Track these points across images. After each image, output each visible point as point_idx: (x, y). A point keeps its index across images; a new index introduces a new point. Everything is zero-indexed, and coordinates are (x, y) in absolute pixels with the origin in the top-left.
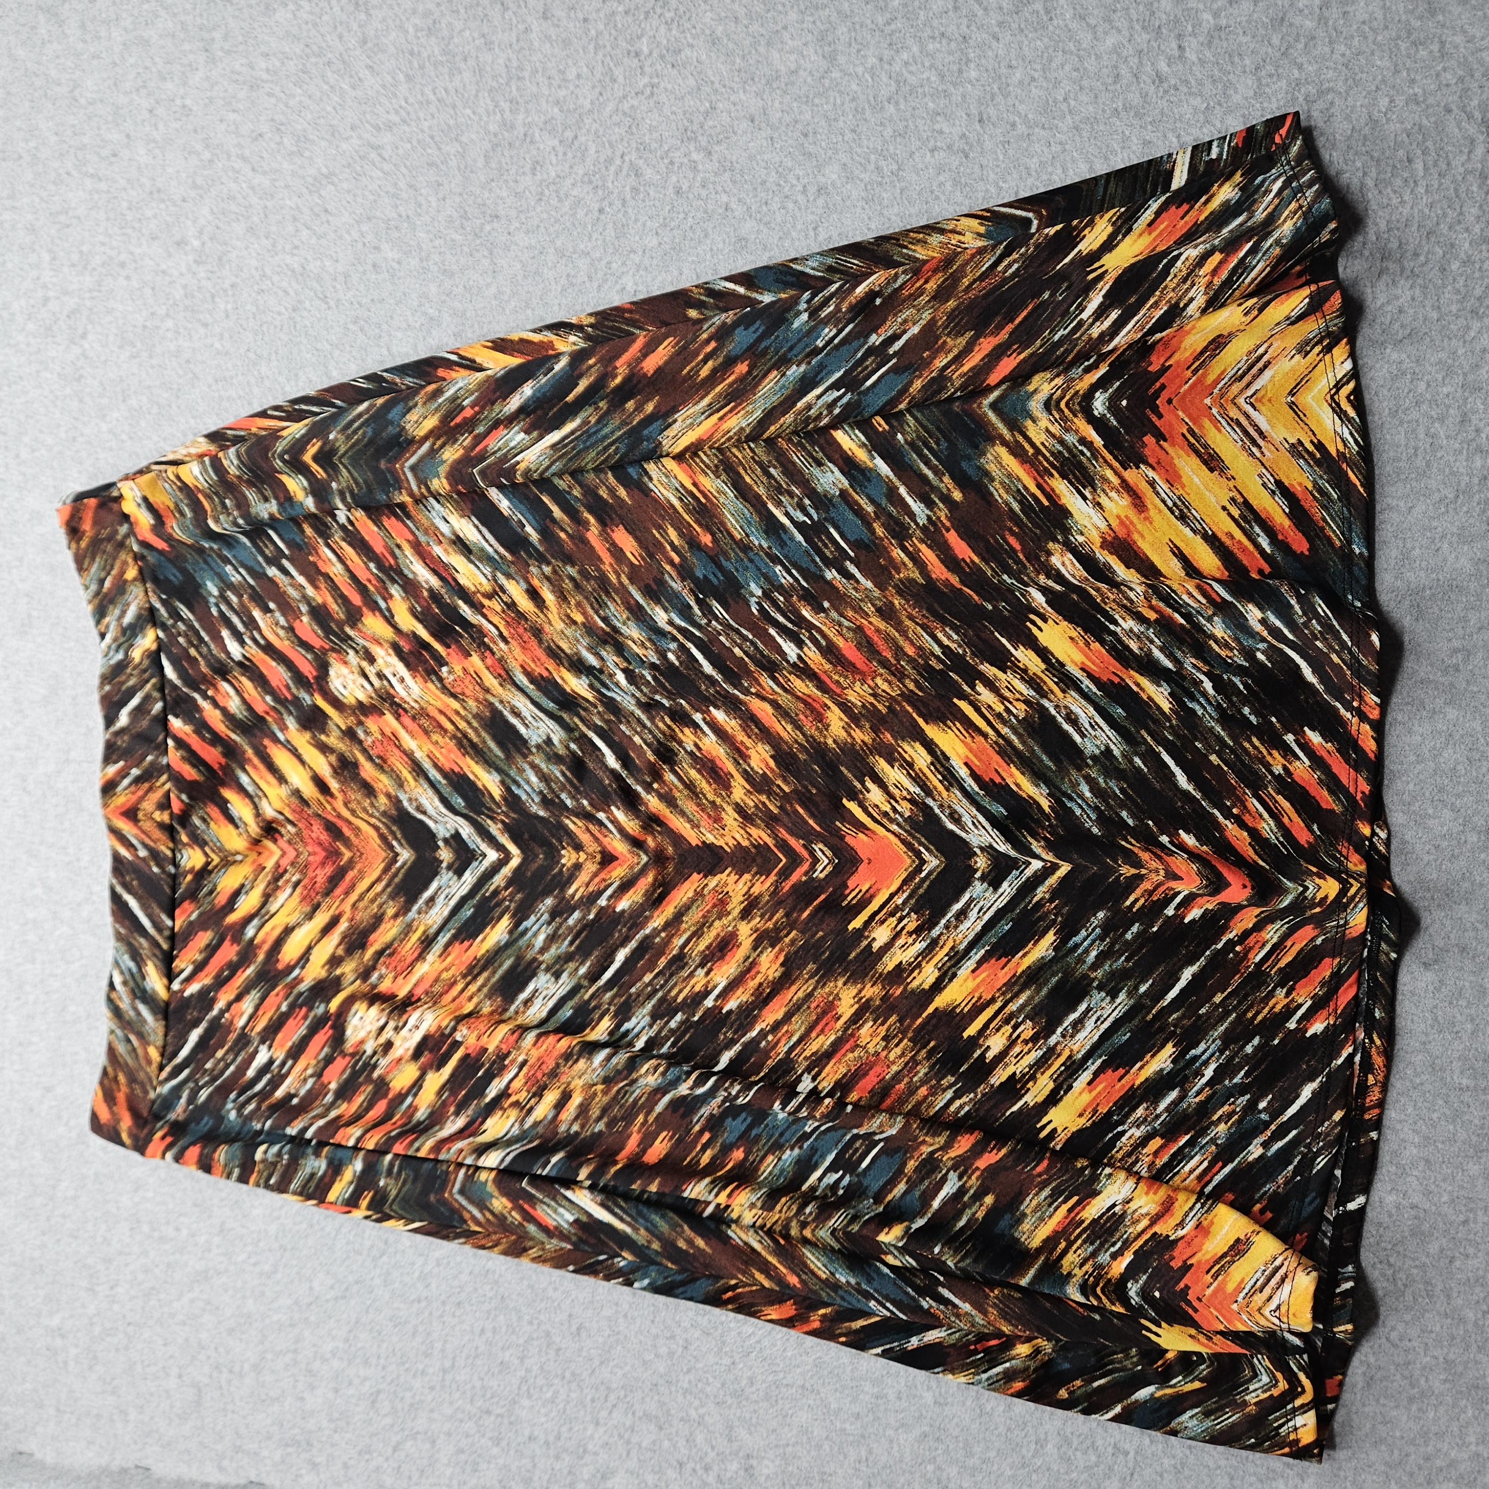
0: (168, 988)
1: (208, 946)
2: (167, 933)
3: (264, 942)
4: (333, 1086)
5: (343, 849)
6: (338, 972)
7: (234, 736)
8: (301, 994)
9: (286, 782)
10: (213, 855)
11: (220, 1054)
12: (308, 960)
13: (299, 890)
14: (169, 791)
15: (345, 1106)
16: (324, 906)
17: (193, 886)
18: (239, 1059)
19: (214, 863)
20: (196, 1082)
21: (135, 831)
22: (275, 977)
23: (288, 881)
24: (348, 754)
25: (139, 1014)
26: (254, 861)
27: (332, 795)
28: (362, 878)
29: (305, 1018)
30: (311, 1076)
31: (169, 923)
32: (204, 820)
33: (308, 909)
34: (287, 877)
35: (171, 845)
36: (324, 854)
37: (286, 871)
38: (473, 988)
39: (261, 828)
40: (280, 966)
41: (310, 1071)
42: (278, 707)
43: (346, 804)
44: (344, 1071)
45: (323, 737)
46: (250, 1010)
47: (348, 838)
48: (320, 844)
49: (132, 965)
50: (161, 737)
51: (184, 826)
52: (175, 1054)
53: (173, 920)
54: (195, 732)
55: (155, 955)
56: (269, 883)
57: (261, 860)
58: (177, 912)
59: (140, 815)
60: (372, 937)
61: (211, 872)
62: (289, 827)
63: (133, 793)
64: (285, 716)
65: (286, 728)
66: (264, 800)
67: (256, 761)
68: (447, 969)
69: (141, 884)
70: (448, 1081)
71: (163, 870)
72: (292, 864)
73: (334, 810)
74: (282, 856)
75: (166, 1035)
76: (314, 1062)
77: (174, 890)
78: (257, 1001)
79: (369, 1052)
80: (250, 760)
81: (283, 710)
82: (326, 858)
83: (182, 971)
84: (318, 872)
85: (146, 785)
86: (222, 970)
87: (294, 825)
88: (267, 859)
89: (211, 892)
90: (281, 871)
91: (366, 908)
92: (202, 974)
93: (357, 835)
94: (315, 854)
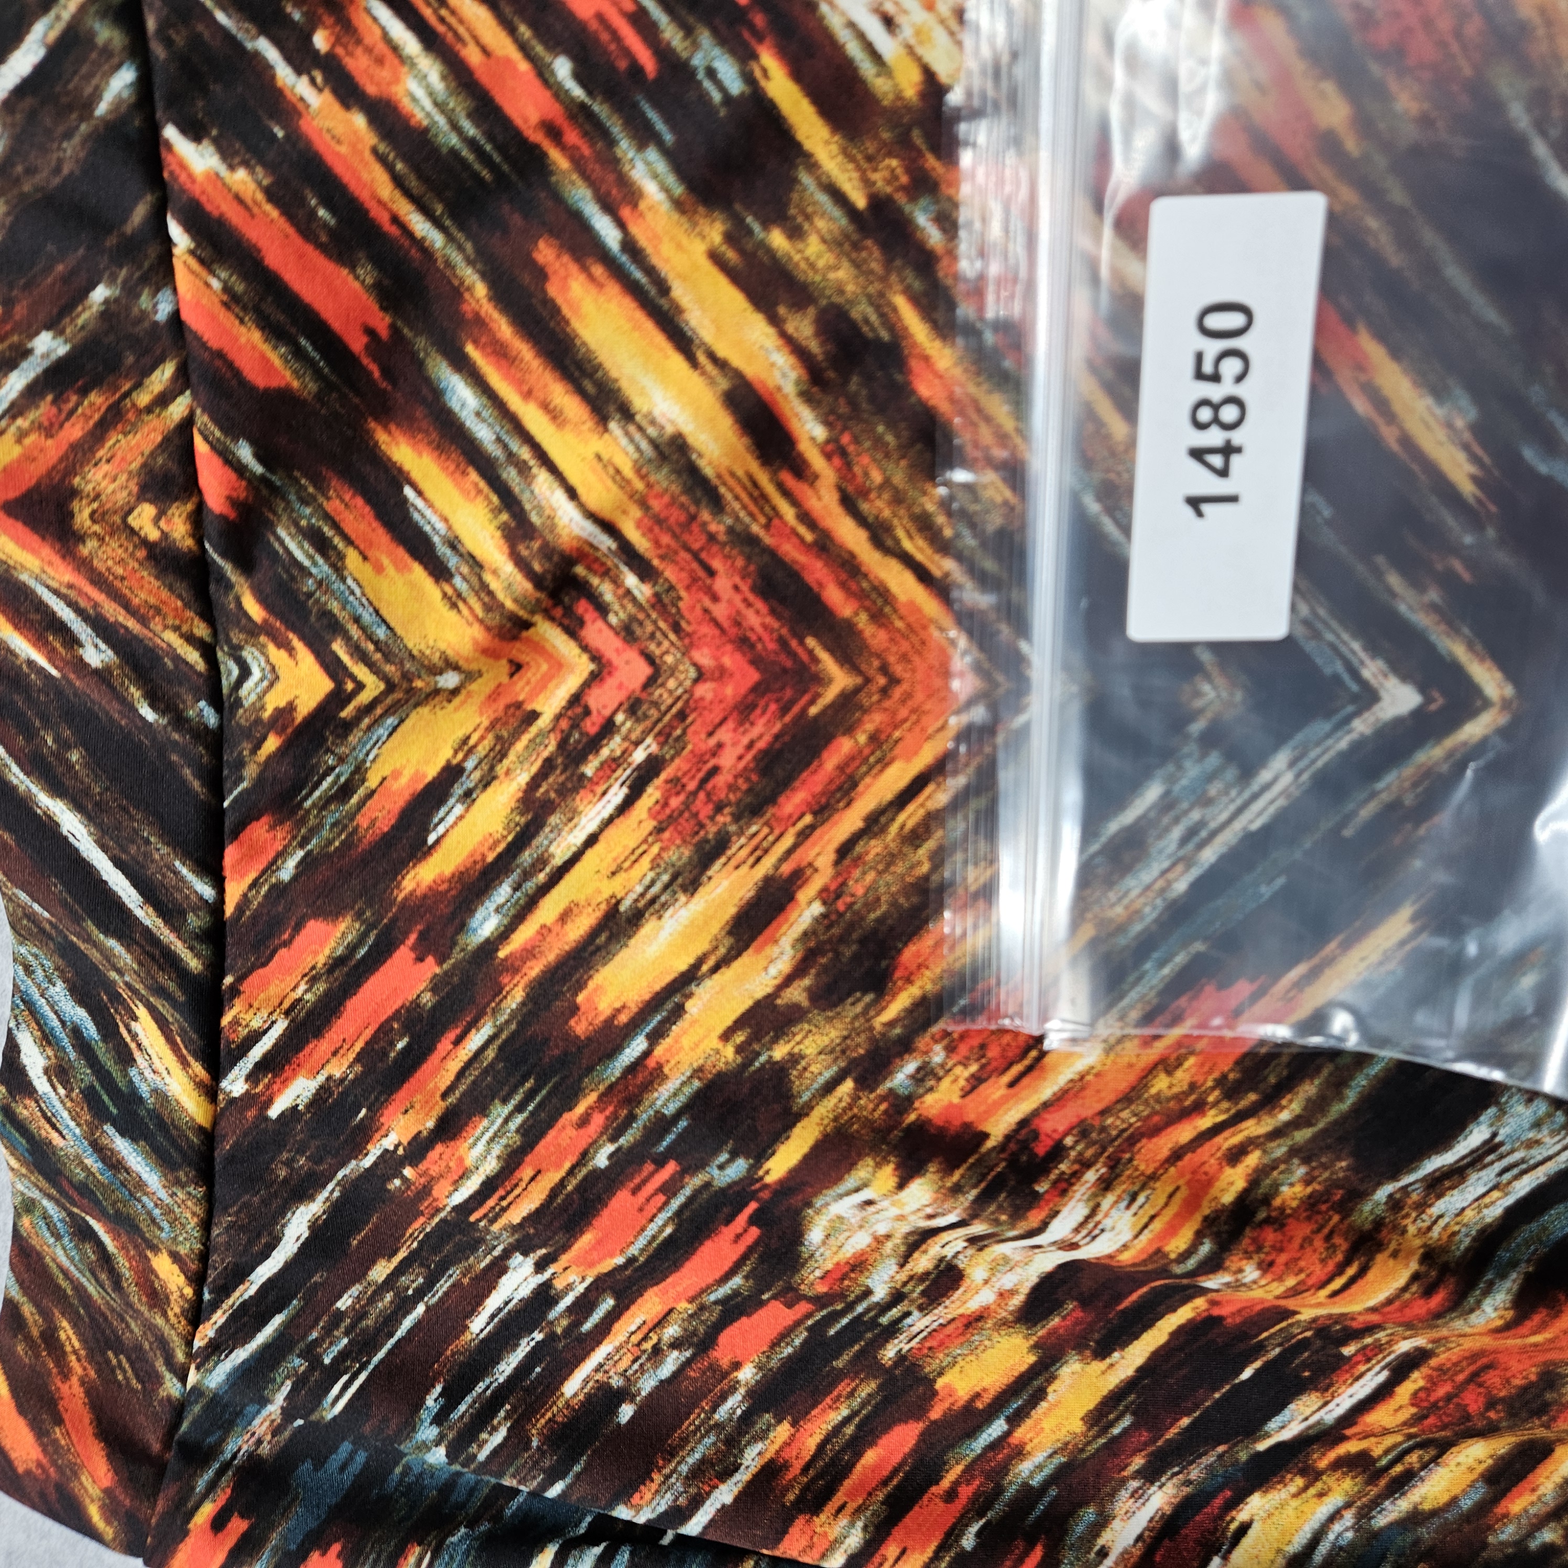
0: (210, 1091)
1: (336, 963)
2: (194, 921)
3: (529, 953)
4: (747, 1374)
5: (828, 663)
6: (779, 1052)
7: (420, 226)
8: (662, 1124)
9: (627, 414)
10: (361, 672)
11: (380, 1271)
12: (679, 1011)
13: (652, 794)
14: (187, 424)
15: (783, 1431)
16: (740, 848)
17: (284, 769)
18: (443, 1286)
19: (364, 697)
20: (311, 1354)
21: (64, 574)
22: (564, 1061)
23: (614, 763)
24: (862, 311)
25: (114, 1163)
26: (494, 696)
27: (800, 469)
28: (884, 763)
29: (669, 1189)
30: (676, 1344)
31: (206, 891)
32: (322, 545)
33: (680, 854)
34: (613, 746)
35: (201, 630)
36: (754, 676)
37: (609, 728)
38: (1252, 1128)
39: (537, 580)
40: (580, 1027)
41: (672, 1331)
42: (600, 109)
43: (849, 503)
44: (784, 1336)
45: (777, 239)
46: (491, 1166)
47: (849, 627)
48: (744, 643)
49: (79, 1015)
50: (140, 213)
51: (246, 565)
52: (241, 1274)
53: (219, 883)
54: (271, 194)
55: (161, 992)
56: (548, 766)
57: (521, 689)
58: (231, 854)
59: (82, 516)
60: (909, 954)
61: (348, 727)
62: (631, 580)
63: (49, 430)
64: (625, 147)
65: (633, 195)
66: (542, 480)
67: (504, 328)
68: (1167, 1064)
69: (94, 758)
70: (1129, 1386)
71: (179, 720)
72: (633, 707)
73: (806, 517)
74: (595, 678)
75: (206, 1225)
76: (685, 1307)
77: (217, 787)
78: (512, 1137)
79: (880, 1293)
80: (480, 322)
81: (616, 127)
82: (758, 690)
83: (255, 1037)
84: (724, 735)
85: (97, 400)
86: (384, 1034)
87: (645, 571)
88: (543, 685)
89: (345, 791)
90: (591, 726)
91: (891, 859)
92: (323, 1046)
93: (877, 617)
94: (721, 674)
